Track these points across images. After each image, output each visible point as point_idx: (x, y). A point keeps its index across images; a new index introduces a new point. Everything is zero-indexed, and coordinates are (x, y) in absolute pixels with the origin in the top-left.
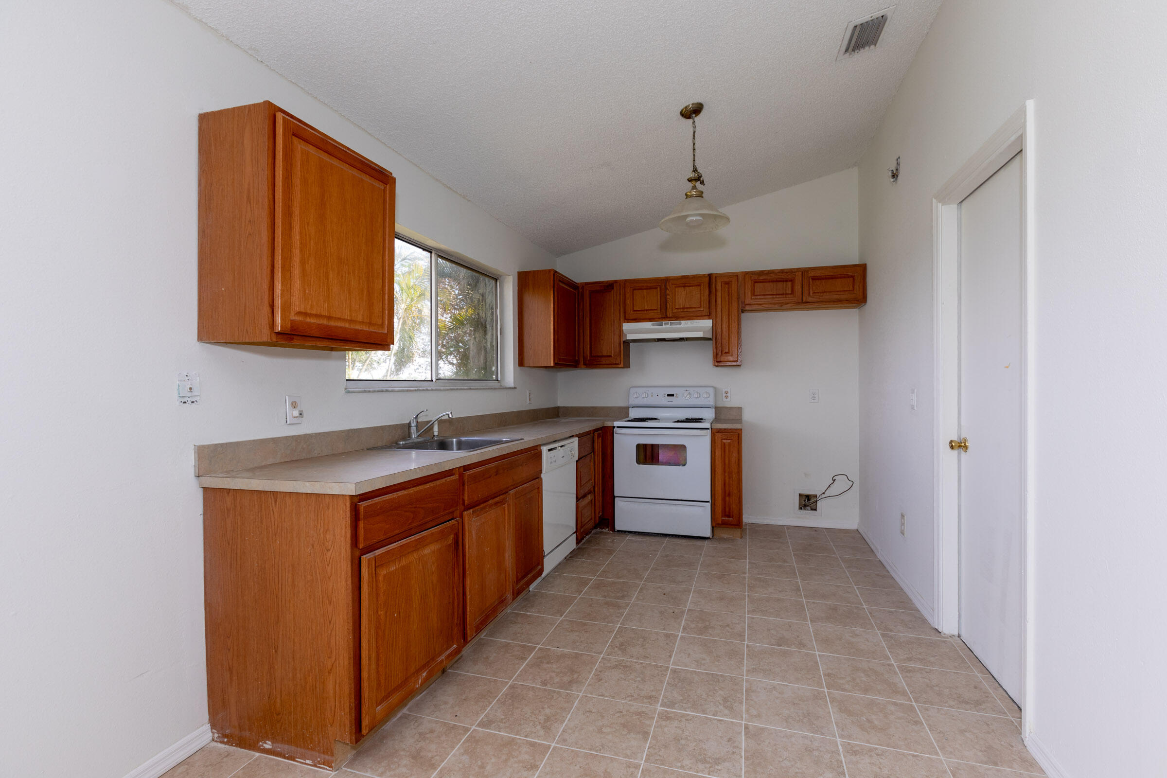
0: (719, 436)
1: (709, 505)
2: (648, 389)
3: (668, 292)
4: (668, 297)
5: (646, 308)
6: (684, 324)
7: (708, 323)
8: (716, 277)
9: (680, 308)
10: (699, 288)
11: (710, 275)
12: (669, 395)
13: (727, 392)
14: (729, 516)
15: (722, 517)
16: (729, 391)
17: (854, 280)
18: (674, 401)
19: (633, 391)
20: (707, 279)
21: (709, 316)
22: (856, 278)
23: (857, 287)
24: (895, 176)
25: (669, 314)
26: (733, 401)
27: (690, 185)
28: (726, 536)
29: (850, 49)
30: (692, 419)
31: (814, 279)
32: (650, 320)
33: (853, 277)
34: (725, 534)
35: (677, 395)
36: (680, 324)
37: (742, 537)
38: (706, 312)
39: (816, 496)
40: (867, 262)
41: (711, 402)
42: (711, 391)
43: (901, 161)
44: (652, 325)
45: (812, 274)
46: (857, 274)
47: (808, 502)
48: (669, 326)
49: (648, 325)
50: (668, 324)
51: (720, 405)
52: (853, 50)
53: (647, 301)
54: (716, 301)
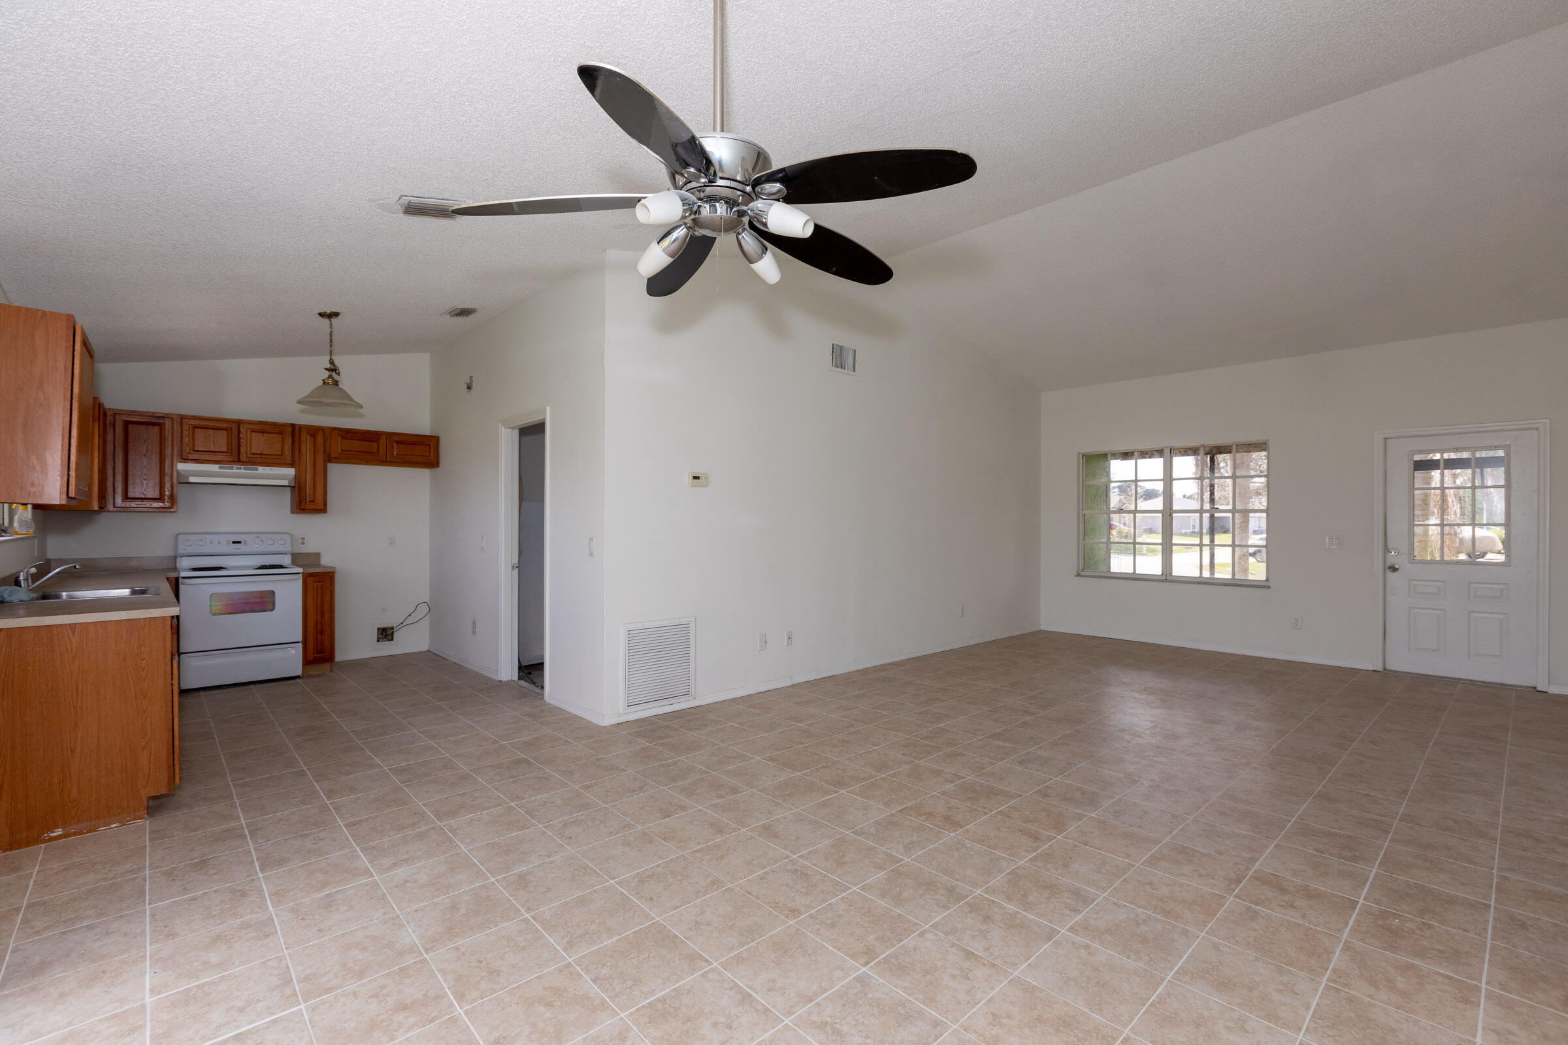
0: (310, 580)
1: (300, 645)
2: (204, 536)
3: (241, 435)
4: (242, 440)
5: (212, 449)
6: (262, 470)
7: (291, 472)
8: (300, 429)
9: (258, 454)
10: (281, 436)
11: (293, 426)
12: (234, 542)
13: (303, 539)
14: (321, 653)
15: (314, 654)
16: (306, 537)
17: (430, 448)
18: (241, 548)
19: (181, 538)
20: (290, 429)
21: (291, 465)
22: (432, 446)
23: (432, 454)
24: (469, 388)
25: (243, 457)
26: (310, 548)
27: (327, 374)
28: (315, 673)
29: (451, 313)
30: (270, 566)
31: (398, 443)
32: (216, 462)
33: (429, 446)
34: (315, 670)
35: (244, 541)
36: (257, 469)
37: (331, 671)
38: (288, 459)
39: (392, 628)
40: (440, 436)
41: (288, 548)
42: (288, 538)
43: (473, 379)
44: (220, 468)
45: (396, 438)
46: (432, 444)
47: (386, 634)
48: (243, 471)
49: (214, 468)
50: (240, 469)
51: (297, 551)
52: (454, 316)
53: (213, 442)
54: (300, 451)
